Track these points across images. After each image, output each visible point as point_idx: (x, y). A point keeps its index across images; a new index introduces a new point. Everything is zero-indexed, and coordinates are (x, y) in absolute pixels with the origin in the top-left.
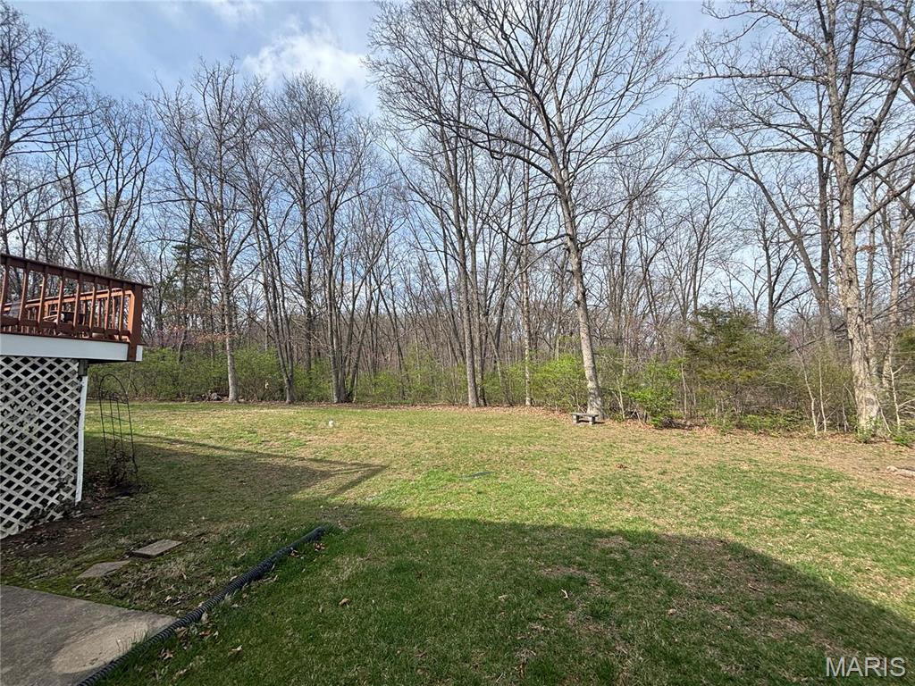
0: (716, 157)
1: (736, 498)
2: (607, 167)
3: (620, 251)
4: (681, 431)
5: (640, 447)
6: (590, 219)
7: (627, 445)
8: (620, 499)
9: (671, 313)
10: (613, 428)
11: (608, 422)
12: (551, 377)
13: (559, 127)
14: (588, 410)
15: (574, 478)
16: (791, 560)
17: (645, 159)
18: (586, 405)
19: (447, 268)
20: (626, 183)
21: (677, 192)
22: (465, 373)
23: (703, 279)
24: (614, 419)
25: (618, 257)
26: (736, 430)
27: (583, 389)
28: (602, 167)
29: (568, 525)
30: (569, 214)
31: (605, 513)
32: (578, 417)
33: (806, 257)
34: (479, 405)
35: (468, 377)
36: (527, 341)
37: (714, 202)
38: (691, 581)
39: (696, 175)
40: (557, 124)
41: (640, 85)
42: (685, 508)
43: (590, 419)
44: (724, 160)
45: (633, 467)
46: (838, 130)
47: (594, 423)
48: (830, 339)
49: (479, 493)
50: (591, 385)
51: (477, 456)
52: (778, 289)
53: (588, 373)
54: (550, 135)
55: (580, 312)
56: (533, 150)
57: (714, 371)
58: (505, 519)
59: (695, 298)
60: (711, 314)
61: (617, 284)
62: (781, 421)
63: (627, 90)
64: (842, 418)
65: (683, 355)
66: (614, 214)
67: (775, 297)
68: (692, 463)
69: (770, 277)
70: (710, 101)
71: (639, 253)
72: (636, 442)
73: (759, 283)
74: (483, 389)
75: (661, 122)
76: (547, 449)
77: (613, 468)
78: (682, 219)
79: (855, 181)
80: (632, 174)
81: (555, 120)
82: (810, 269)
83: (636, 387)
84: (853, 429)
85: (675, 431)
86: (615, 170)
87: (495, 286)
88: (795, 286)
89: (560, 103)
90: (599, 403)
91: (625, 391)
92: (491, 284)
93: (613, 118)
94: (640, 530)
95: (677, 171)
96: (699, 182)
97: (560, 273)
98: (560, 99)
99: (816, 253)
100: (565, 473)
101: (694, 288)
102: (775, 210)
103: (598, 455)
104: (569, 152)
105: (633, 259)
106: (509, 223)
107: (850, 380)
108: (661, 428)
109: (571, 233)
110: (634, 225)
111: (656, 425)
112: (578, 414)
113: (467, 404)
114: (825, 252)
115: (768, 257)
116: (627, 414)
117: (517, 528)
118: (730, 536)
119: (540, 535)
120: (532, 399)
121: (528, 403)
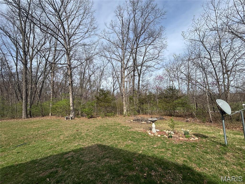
0: (105, 56)
1: (102, 133)
2: (82, 49)
3: (83, 72)
4: (94, 119)
5: (83, 124)
6: (76, 62)
7: (80, 124)
8: (75, 140)
9: (95, 90)
10: (77, 120)
11: (76, 118)
12: (59, 106)
13: (68, 33)
14: (70, 115)
15: (62, 137)
16: (109, 145)
17: (91, 51)
18: (70, 114)
19: (17, 64)
20: (86, 55)
21: (97, 61)
22: (22, 106)
23: (102, 83)
24: (78, 117)
25: (83, 74)
26: (105, 117)
27: (69, 109)
28: (80, 49)
29: (55, 154)
30: (69, 59)
31: (69, 146)
32: (67, 118)
33: (119, 81)
34: (27, 117)
35: (23, 107)
36: (51, 95)
37: (105, 66)
38: (88, 158)
39: (102, 59)
40: (67, 32)
41: (90, 32)
42: (91, 138)
43: (70, 118)
44: (107, 58)
45: (80, 130)
46: (124, 59)
47: (72, 119)
48: (121, 97)
49: (18, 153)
50: (71, 108)
51: (21, 138)
52: (115, 87)
53: (71, 105)
54: (65, 34)
55: (70, 87)
56: (59, 36)
57: (102, 104)
58: (29, 160)
59: (100, 87)
60: (102, 91)
61: (82, 80)
62: (113, 114)
63: (87, 32)
64: (121, 112)
65: (96, 100)
66: (82, 62)
67: (114, 88)
68: (95, 126)
69: (113, 84)
70: (105, 44)
71: (88, 74)
72: (82, 123)
73: (112, 85)
74: (30, 112)
75: (94, 44)
76: (54, 129)
77: (75, 131)
78: (98, 68)
79: (125, 69)
80: (88, 54)
81: (67, 30)
82: (119, 84)
83: (84, 108)
84: (123, 114)
85: (92, 119)
86: (84, 51)
87: (41, 75)
88: (117, 87)
89: (69, 26)
90: (73, 113)
91: (81, 109)
92: (39, 74)
93: (83, 37)
94: (78, 148)
95: (97, 56)
96: (102, 61)
97: (66, 75)
98: (69, 25)
99: (120, 80)
100: (58, 136)
101: (100, 84)
102: (115, 71)
103: (71, 128)
104: (70, 41)
105: (87, 75)
106: (49, 55)
107: (123, 105)
108: (89, 118)
109: (69, 64)
110: (87, 67)
111: (88, 118)
112: (67, 117)
113: (21, 118)
114: (121, 81)
115: (113, 80)
116: (81, 115)
117: (34, 162)
118: (99, 143)
119: (43, 161)
120: (52, 114)
121: (50, 115)
